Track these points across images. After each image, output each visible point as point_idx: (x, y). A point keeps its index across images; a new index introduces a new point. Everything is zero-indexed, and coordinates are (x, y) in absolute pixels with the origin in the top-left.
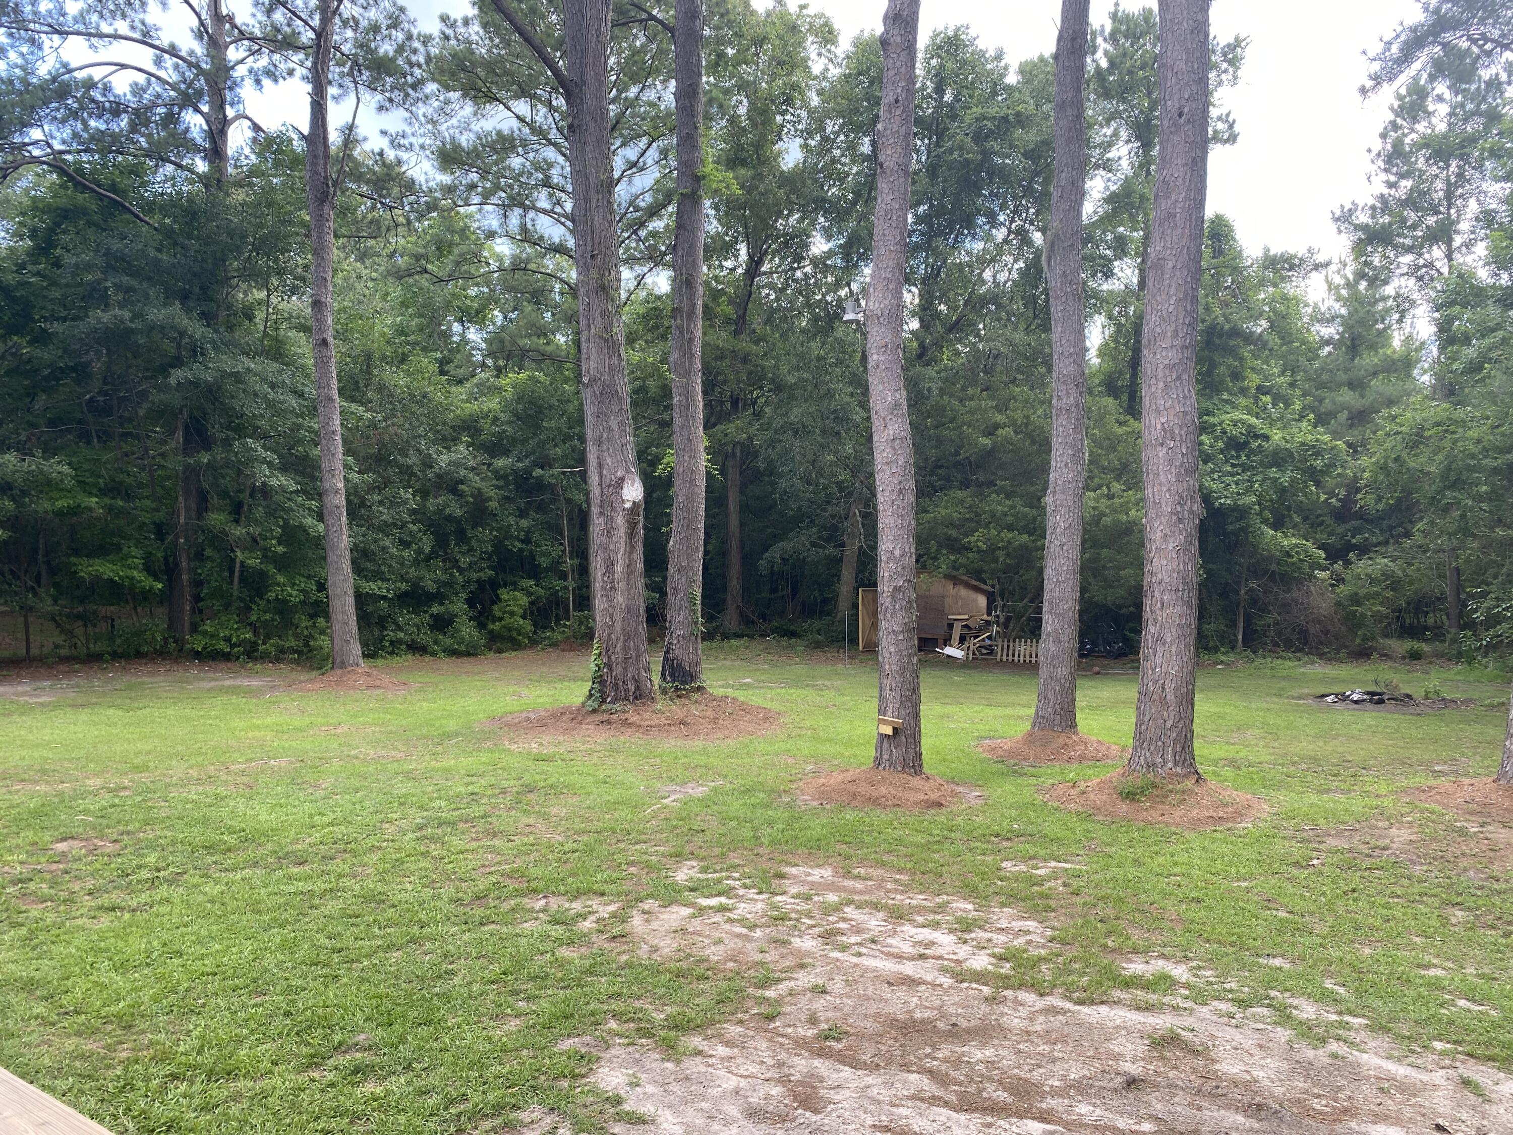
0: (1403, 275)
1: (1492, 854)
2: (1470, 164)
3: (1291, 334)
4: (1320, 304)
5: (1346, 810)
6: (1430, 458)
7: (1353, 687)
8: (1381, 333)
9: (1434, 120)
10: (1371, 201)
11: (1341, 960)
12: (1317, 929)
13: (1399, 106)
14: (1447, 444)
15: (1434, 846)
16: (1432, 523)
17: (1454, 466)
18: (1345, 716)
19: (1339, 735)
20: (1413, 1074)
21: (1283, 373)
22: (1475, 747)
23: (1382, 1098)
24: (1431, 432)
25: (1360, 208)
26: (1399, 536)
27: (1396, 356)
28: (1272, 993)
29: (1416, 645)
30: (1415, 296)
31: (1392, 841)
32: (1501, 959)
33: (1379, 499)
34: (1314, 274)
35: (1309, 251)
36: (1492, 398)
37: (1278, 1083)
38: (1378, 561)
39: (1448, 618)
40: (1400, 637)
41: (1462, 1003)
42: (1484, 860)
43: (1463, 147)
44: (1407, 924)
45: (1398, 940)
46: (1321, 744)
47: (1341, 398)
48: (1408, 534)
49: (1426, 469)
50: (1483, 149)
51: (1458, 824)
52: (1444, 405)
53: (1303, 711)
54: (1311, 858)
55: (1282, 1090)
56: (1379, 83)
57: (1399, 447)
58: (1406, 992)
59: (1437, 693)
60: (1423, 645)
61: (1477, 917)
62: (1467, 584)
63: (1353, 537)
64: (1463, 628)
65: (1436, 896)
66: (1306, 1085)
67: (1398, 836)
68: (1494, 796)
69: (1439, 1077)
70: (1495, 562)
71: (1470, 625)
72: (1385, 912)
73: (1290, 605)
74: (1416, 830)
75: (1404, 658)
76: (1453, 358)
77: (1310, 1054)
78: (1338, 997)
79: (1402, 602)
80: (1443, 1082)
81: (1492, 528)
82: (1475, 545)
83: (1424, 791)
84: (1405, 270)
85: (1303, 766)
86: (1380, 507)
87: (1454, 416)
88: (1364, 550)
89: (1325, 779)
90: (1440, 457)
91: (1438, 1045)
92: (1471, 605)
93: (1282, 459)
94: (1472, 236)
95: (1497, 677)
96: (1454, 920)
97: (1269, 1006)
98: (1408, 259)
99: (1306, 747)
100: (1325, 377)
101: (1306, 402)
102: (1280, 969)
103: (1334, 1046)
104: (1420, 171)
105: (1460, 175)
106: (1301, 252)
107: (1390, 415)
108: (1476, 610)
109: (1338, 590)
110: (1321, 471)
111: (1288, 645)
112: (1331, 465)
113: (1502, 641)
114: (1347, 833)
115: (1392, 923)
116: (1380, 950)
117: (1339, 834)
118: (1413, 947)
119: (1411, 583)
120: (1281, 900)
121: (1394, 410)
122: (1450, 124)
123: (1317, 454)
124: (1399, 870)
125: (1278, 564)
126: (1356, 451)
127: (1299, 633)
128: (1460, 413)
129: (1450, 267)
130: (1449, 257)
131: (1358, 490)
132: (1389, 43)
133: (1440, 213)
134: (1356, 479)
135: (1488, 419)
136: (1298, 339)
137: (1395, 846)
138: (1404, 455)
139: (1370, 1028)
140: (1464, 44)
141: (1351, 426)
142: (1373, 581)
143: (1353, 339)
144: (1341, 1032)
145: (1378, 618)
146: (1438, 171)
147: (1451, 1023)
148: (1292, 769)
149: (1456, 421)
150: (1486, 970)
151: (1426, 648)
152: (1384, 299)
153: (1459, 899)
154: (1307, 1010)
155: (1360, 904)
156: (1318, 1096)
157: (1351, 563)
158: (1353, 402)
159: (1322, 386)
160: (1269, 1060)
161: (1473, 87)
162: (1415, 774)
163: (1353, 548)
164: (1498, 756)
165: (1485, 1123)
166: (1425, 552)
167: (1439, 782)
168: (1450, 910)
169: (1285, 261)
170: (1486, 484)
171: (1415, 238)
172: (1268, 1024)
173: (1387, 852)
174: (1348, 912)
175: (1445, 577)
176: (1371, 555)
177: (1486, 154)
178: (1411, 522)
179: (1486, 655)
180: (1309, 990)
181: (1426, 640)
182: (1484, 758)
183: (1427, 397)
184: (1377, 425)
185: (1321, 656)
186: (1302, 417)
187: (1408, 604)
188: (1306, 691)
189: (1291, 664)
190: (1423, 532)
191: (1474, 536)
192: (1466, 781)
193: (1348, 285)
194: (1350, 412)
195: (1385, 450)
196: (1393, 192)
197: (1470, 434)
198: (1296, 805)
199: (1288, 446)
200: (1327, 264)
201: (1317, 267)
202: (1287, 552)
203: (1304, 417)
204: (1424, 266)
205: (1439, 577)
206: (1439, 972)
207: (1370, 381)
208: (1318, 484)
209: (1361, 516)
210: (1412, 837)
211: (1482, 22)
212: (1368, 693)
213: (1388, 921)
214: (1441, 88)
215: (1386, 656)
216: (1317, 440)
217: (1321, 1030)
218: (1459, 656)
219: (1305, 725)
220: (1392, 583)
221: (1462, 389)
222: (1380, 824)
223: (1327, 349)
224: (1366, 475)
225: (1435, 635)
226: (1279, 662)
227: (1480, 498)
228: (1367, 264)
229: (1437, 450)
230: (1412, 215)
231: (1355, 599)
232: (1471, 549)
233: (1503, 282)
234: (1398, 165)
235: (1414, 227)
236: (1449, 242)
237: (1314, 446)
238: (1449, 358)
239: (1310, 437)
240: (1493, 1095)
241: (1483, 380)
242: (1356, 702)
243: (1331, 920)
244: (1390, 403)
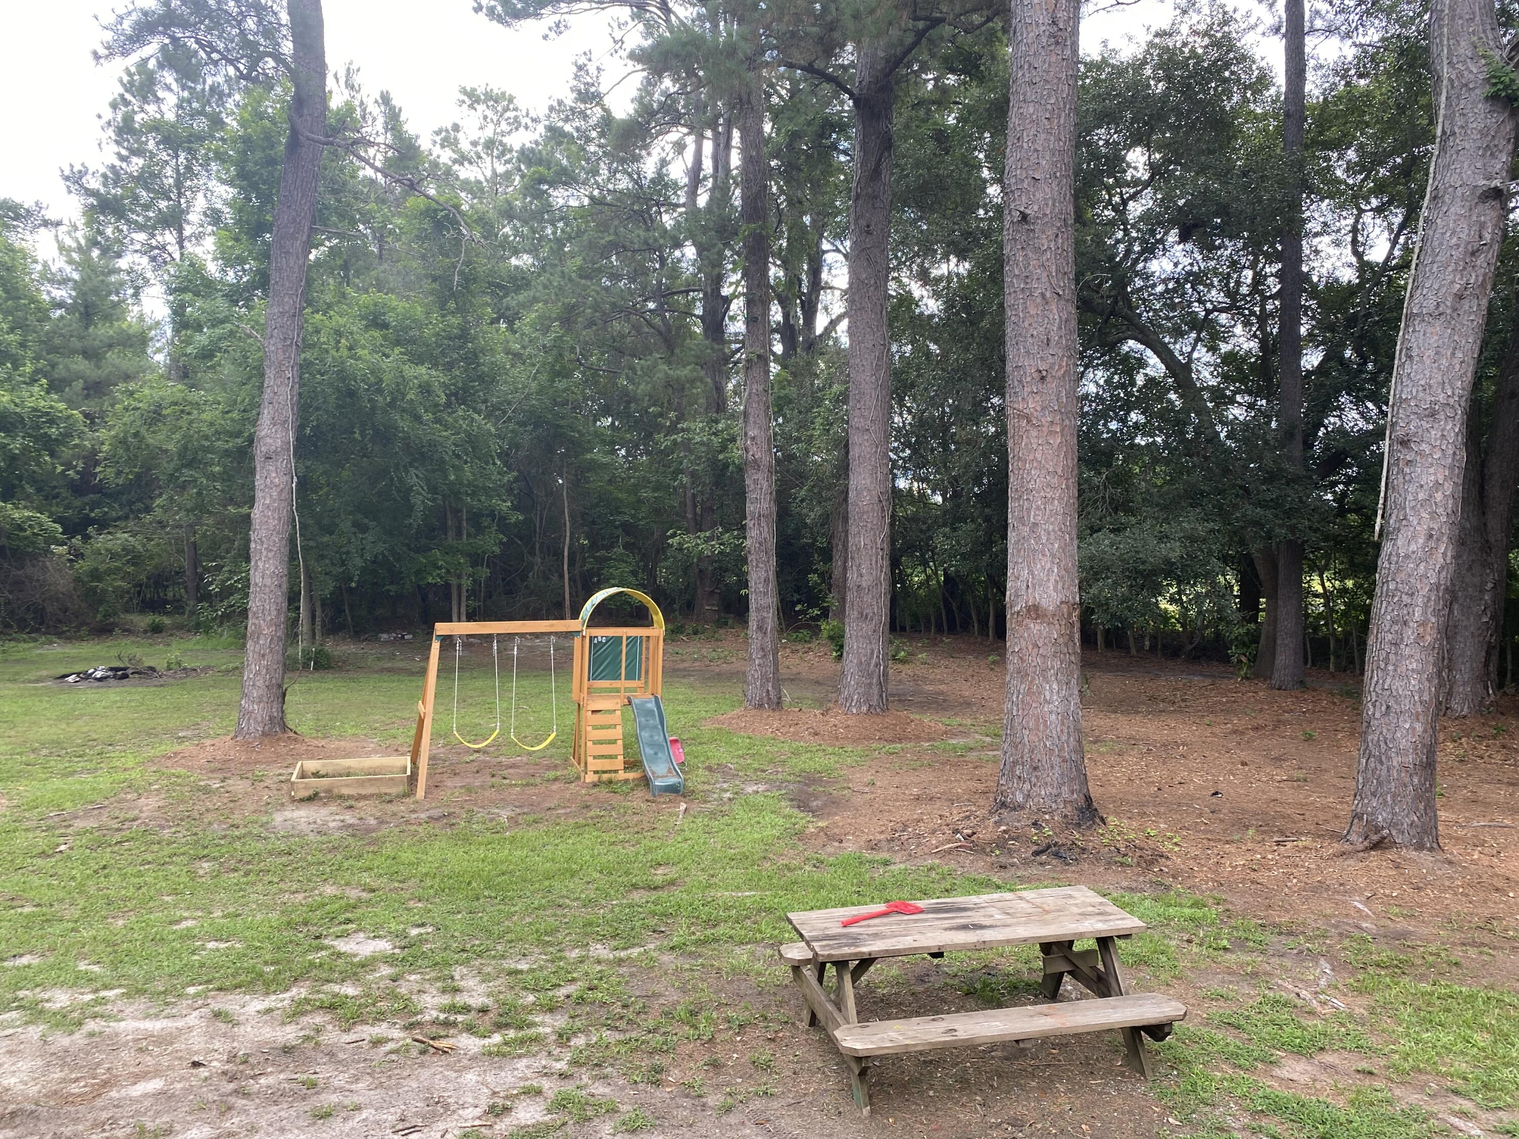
0: (136, 251)
1: (232, 805)
2: (197, 160)
3: (17, 289)
4: (50, 263)
5: (94, 789)
6: (168, 436)
7: (95, 664)
8: (115, 305)
9: (164, 108)
10: (102, 170)
11: (95, 938)
12: (67, 915)
13: (129, 82)
14: (183, 423)
15: (181, 808)
16: (171, 498)
17: (190, 446)
18: (88, 695)
19: (82, 715)
20: (170, 1025)
21: (12, 330)
22: (215, 711)
23: (142, 1058)
24: (168, 411)
25: (90, 172)
26: (139, 511)
27: (131, 331)
28: (21, 994)
29: (158, 619)
30: (149, 274)
31: (141, 811)
32: (243, 897)
33: (119, 473)
34: (42, 229)
35: (37, 204)
36: (223, 384)
37: (32, 1083)
38: (118, 535)
39: (186, 592)
40: (142, 611)
41: (211, 945)
42: (226, 812)
43: (190, 142)
44: (158, 887)
45: (151, 904)
46: (64, 726)
47: (75, 367)
48: (148, 510)
49: (164, 447)
50: (209, 149)
51: (202, 783)
52: (180, 386)
53: (42, 695)
54: (58, 845)
55: (36, 1088)
56: (111, 54)
57: (138, 423)
58: (161, 951)
59: (179, 663)
60: (164, 618)
61: (221, 864)
62: (204, 558)
63: (92, 510)
64: (200, 600)
65: (184, 854)
66: (62, 1075)
67: (147, 805)
68: (232, 752)
69: (193, 1019)
70: (228, 538)
71: (206, 597)
72: (137, 880)
73: (23, 582)
74: (163, 796)
75: (145, 632)
76: (188, 342)
77: (66, 1041)
78: (93, 976)
79: (143, 577)
80: (197, 1022)
81: (225, 506)
82: (211, 521)
83: (170, 757)
84: (138, 247)
85: (45, 752)
86: (120, 481)
87: (190, 398)
88: (103, 525)
89: (70, 762)
90: (177, 436)
91: (191, 990)
92: (208, 578)
93: (11, 423)
94: (201, 229)
95: (231, 644)
96: (201, 872)
97: (17, 1008)
98: (141, 236)
99: (47, 731)
100: (57, 341)
101: (40, 366)
102: (29, 966)
103: (91, 1025)
104: (151, 152)
105: (189, 168)
106: (28, 203)
107: (127, 391)
108: (211, 583)
109: (77, 566)
110: (56, 440)
111: (23, 626)
112: (68, 435)
113: (234, 611)
114: (96, 812)
115: (144, 890)
116: (133, 919)
117: (87, 814)
118: (164, 907)
119: (151, 558)
120: (26, 895)
121: (132, 386)
122: (178, 116)
123: (52, 422)
124: (149, 837)
125: (9, 538)
126: (93, 422)
127: (34, 612)
128: (195, 396)
129: (182, 254)
130: (181, 242)
131: (97, 463)
132: (121, 18)
133: (171, 199)
134: (94, 452)
135: (219, 404)
136: (25, 296)
137: (143, 815)
138: (143, 431)
139: (127, 995)
140: (192, 44)
141: (87, 397)
142: (114, 556)
143: (86, 307)
144: (96, 1009)
145: (120, 593)
146: (168, 158)
147: (202, 965)
148: (32, 756)
149: (191, 403)
150: (231, 910)
151: (167, 621)
152: (119, 270)
153: (206, 852)
154: (60, 999)
155: (112, 879)
156: (77, 1080)
157: (90, 538)
158: (88, 372)
159: (54, 350)
160: (20, 1064)
161: (199, 87)
162: (161, 743)
163: (92, 522)
164: (235, 715)
165: (235, 1044)
166: (164, 527)
167: (183, 747)
168: (197, 864)
169: (10, 208)
170: (218, 464)
171: (149, 219)
172: (18, 1027)
173: (136, 823)
174: (99, 889)
175: (183, 550)
176: (111, 530)
177: (211, 155)
178: (151, 498)
179: (221, 624)
180: (62, 979)
181: (167, 613)
182: (222, 719)
183: (162, 376)
184: (114, 398)
185: (60, 635)
186: (33, 381)
187: (149, 578)
188: (45, 673)
189: (26, 646)
190: (162, 507)
191: (210, 513)
192: (208, 742)
193: (80, 248)
194: (85, 382)
195: (125, 424)
196: (124, 165)
197: (204, 416)
198: (39, 794)
199: (18, 410)
200: (58, 224)
201: (46, 223)
202: (19, 525)
203: (36, 381)
204: (157, 248)
205: (178, 551)
206: (190, 923)
207: (106, 352)
208: (52, 455)
209: (100, 489)
210: (161, 804)
211: (209, 30)
212: (111, 669)
213: (140, 888)
214: (169, 77)
215: (128, 631)
216: (51, 407)
217: (75, 1015)
218: (197, 627)
219: (45, 709)
220: (133, 558)
221: (196, 373)
222: (129, 796)
223: (59, 312)
224: (105, 448)
225: (176, 607)
226: (13, 644)
227: (212, 477)
228: (100, 232)
229: (176, 429)
230: (144, 193)
231: (95, 575)
232: (207, 525)
233: (228, 278)
234: (128, 141)
235: (147, 207)
236: (180, 230)
237: (48, 414)
238: (182, 342)
239: (43, 403)
240: (242, 1018)
241: (213, 367)
242: (100, 680)
243: (82, 902)
244: (127, 378)
